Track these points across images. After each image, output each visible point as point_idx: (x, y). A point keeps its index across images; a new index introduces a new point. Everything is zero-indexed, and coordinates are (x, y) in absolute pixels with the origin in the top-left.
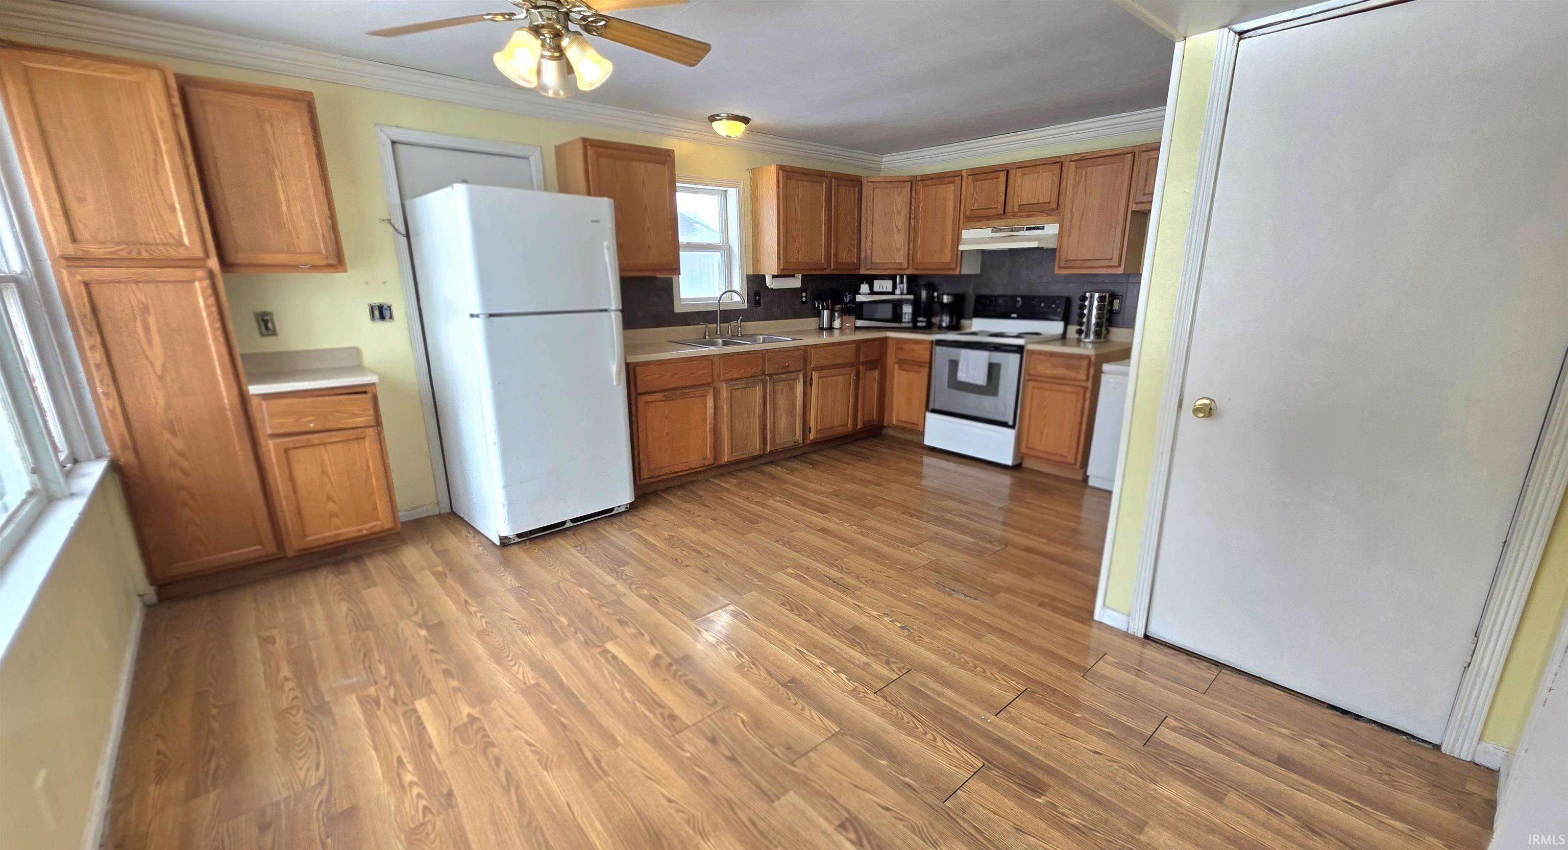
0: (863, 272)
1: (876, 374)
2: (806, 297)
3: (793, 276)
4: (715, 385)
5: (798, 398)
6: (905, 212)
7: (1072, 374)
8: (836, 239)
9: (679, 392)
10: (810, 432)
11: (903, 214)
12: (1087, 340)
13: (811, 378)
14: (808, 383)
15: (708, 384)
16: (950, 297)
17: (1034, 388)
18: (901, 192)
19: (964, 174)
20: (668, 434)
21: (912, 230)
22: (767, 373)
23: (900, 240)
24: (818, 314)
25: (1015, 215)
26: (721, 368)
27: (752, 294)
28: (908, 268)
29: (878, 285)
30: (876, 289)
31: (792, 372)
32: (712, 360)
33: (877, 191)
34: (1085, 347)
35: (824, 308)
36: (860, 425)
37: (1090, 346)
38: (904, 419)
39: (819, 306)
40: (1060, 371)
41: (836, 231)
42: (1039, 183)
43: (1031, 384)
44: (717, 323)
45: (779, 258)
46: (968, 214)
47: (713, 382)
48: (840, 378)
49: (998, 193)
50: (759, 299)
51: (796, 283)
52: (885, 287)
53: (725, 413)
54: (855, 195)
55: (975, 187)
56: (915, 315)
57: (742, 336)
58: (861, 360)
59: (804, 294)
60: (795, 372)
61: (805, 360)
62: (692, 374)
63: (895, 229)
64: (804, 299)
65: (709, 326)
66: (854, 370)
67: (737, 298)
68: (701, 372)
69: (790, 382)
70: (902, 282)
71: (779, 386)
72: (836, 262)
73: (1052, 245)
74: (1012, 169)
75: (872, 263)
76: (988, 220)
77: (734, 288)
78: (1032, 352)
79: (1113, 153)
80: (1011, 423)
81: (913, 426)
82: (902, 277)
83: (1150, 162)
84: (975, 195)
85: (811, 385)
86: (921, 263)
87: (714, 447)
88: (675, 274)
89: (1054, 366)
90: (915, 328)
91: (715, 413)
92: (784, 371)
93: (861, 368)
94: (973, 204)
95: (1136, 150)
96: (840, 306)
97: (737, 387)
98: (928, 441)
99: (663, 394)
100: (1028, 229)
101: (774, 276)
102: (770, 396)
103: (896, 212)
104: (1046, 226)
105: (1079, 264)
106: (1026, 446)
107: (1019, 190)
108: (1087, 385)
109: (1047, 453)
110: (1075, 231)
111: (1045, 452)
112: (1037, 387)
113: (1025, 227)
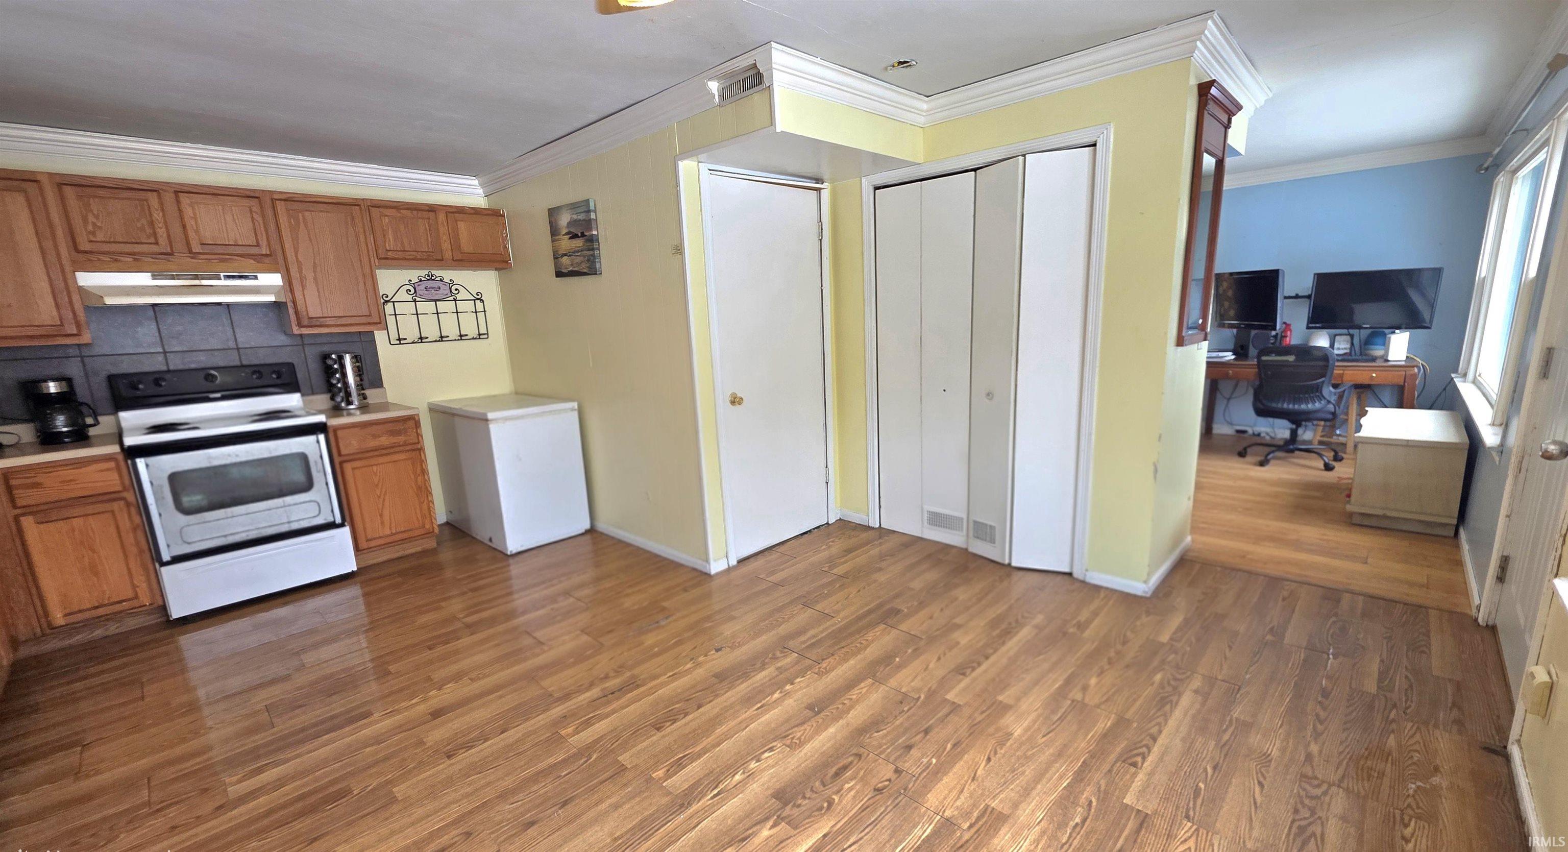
7: (401, 439)
12: (351, 407)
17: (354, 469)
25: (193, 255)
34: (349, 414)
37: (358, 412)
40: (385, 440)
42: (226, 217)
43: (349, 465)
46: (84, 247)
49: (147, 222)
55: (87, 206)
73: (279, 299)
74: (165, 191)
76: (136, 260)
78: (336, 429)
79: (330, 201)
80: (338, 520)
89: (375, 436)
94: (93, 233)
98: (179, 609)
100: (227, 277)
104: (259, 275)
105: (329, 322)
106: (368, 540)
107: (193, 223)
108: (419, 447)
109: (397, 533)
110: (310, 283)
111: (392, 534)
112: (359, 466)
113: (222, 274)
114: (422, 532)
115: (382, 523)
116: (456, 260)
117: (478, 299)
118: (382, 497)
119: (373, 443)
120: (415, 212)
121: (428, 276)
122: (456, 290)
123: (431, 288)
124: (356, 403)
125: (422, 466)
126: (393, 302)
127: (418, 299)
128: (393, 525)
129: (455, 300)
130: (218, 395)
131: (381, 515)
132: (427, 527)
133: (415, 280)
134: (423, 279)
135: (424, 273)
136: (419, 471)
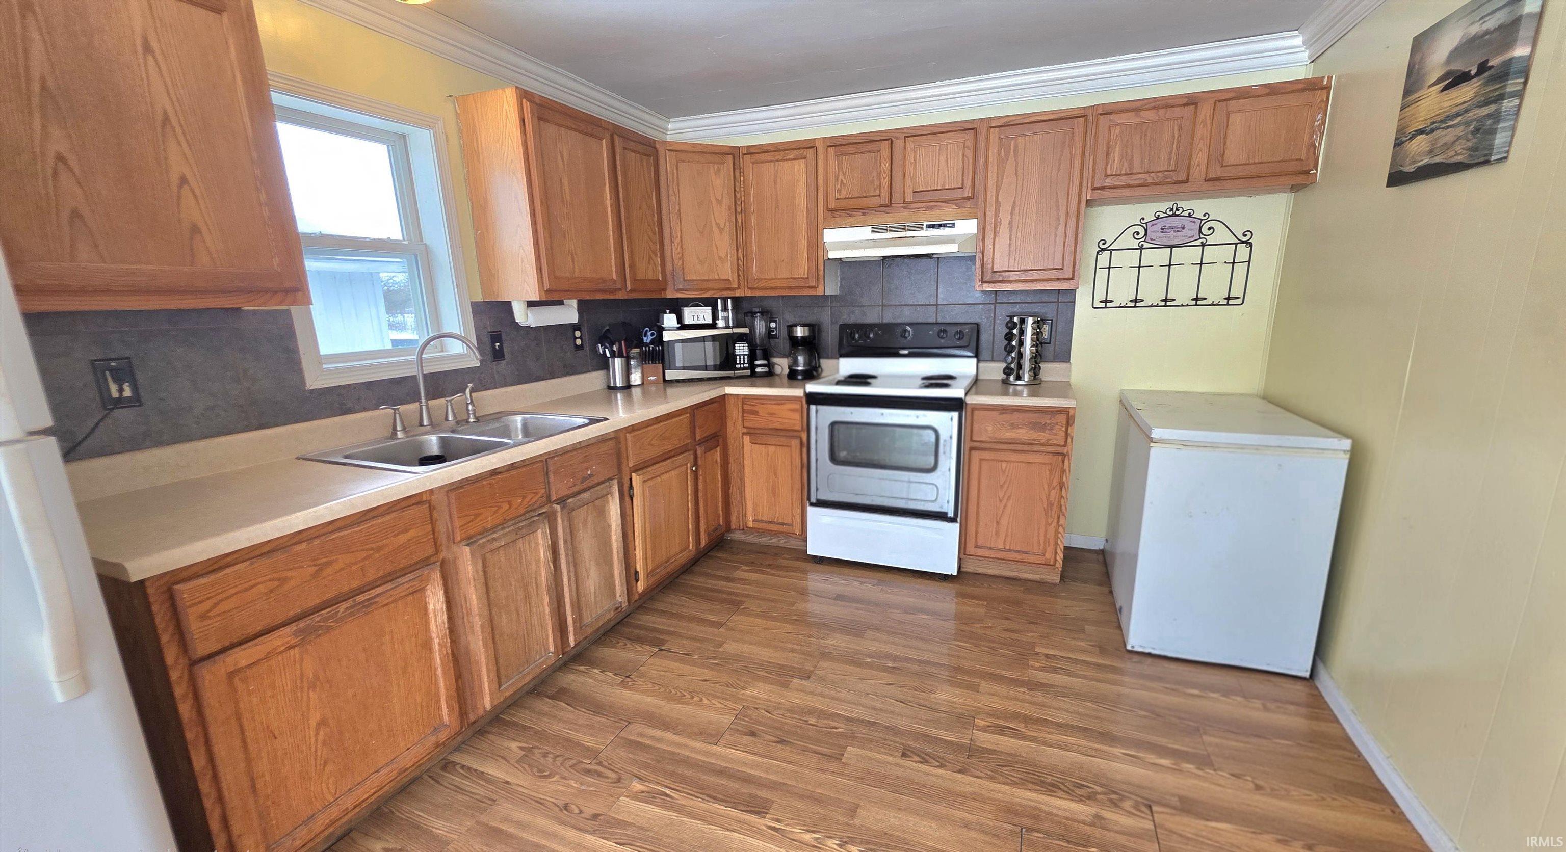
0: (670, 294)
1: (717, 455)
2: (581, 338)
3: (560, 303)
4: (442, 555)
5: (614, 527)
6: (727, 201)
7: (1043, 436)
8: (630, 238)
9: (344, 606)
10: (637, 581)
11: (724, 206)
12: (1019, 382)
13: (631, 487)
14: (627, 495)
15: (426, 562)
16: (807, 328)
17: (981, 460)
18: (719, 170)
19: (820, 145)
20: (322, 723)
21: (740, 231)
22: (554, 498)
23: (724, 244)
24: (604, 364)
25: (906, 205)
26: (454, 511)
27: (487, 340)
28: (739, 288)
29: (691, 315)
30: (688, 320)
31: (599, 484)
32: (429, 502)
33: (682, 166)
35: (613, 355)
36: (703, 542)
37: (1026, 391)
38: (765, 518)
39: (604, 352)
40: (1023, 434)
41: (629, 226)
42: (943, 159)
43: (976, 455)
44: (418, 400)
45: (540, 270)
46: (832, 205)
47: (437, 552)
48: (673, 473)
49: (879, 174)
50: (501, 347)
51: (568, 314)
52: (701, 317)
53: (475, 610)
54: (649, 172)
55: (840, 165)
56: (752, 357)
57: (478, 420)
58: (698, 438)
59: (578, 334)
60: (603, 482)
61: (619, 456)
62: (379, 549)
63: (715, 229)
64: (579, 342)
65: (402, 408)
66: (690, 456)
67: (456, 347)
68: (403, 538)
69: (597, 503)
70: (725, 309)
71: (580, 514)
72: (634, 280)
73: (969, 250)
74: (897, 138)
75: (684, 280)
76: (864, 214)
77: (447, 329)
78: (976, 408)
79: (1052, 117)
80: (951, 514)
81: (784, 528)
82: (725, 300)
83: (1113, 130)
84: (841, 177)
85: (631, 498)
86: (759, 280)
87: (458, 689)
88: (294, 303)
89: (1014, 426)
90: (753, 377)
91: (450, 618)
92: (585, 485)
93: (700, 451)
94: (839, 191)
95: (1090, 112)
96: (637, 350)
97: (496, 545)
98: (814, 548)
99: (293, 627)
100: (929, 226)
101: (531, 304)
102: (565, 542)
103: (714, 202)
104: (957, 223)
105: (1013, 276)
106: (976, 547)
107: (911, 169)
108: (1065, 452)
109: (1010, 550)
110: (1004, 231)
111: (1004, 550)
112: (987, 457)
113: (925, 224)
114: (1040, 559)
115: (997, 533)
116: (1210, 180)
117: (1243, 242)
118: (1005, 501)
119: (1010, 435)
120: (1161, 112)
121: (1172, 210)
122: (1209, 229)
123: (1171, 228)
124: (1026, 379)
125: (1061, 478)
126: (1111, 251)
127: (1146, 245)
128: (1009, 539)
129: (1203, 245)
130: (906, 352)
131: (998, 523)
132: (1048, 556)
133: (1149, 217)
134: (1162, 215)
135: (1164, 206)
136: (1055, 482)
